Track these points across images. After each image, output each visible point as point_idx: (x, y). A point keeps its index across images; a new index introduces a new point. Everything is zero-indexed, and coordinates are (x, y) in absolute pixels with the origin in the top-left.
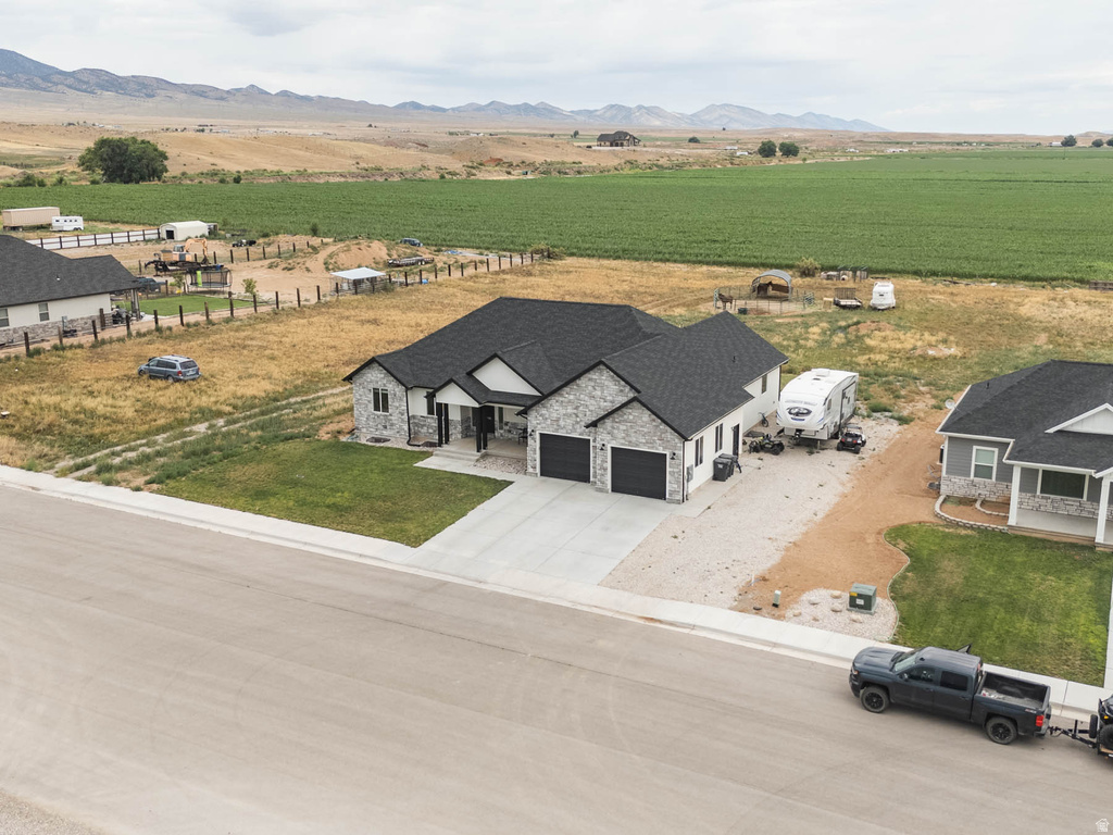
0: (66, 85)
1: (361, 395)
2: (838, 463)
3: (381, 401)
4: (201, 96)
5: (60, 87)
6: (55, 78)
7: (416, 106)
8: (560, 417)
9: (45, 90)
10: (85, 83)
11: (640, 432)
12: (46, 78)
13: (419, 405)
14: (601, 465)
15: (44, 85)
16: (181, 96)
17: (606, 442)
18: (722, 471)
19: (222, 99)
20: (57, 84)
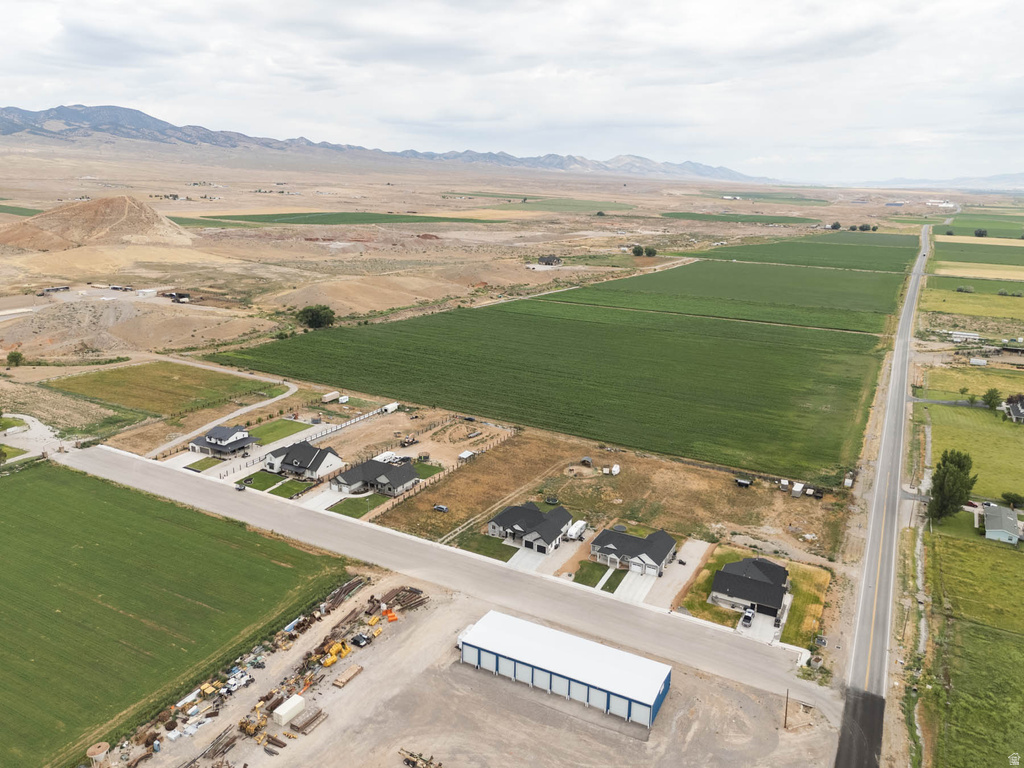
0: (177, 138)
1: (490, 526)
2: (579, 543)
3: (494, 527)
4: (268, 146)
5: (173, 139)
6: (169, 132)
7: (414, 154)
8: (529, 538)
9: (161, 141)
10: (190, 136)
11: (542, 543)
12: (162, 132)
13: (501, 529)
14: (535, 547)
15: (160, 137)
16: (255, 147)
17: (536, 544)
18: (556, 547)
19: (282, 149)
20: (170, 137)
